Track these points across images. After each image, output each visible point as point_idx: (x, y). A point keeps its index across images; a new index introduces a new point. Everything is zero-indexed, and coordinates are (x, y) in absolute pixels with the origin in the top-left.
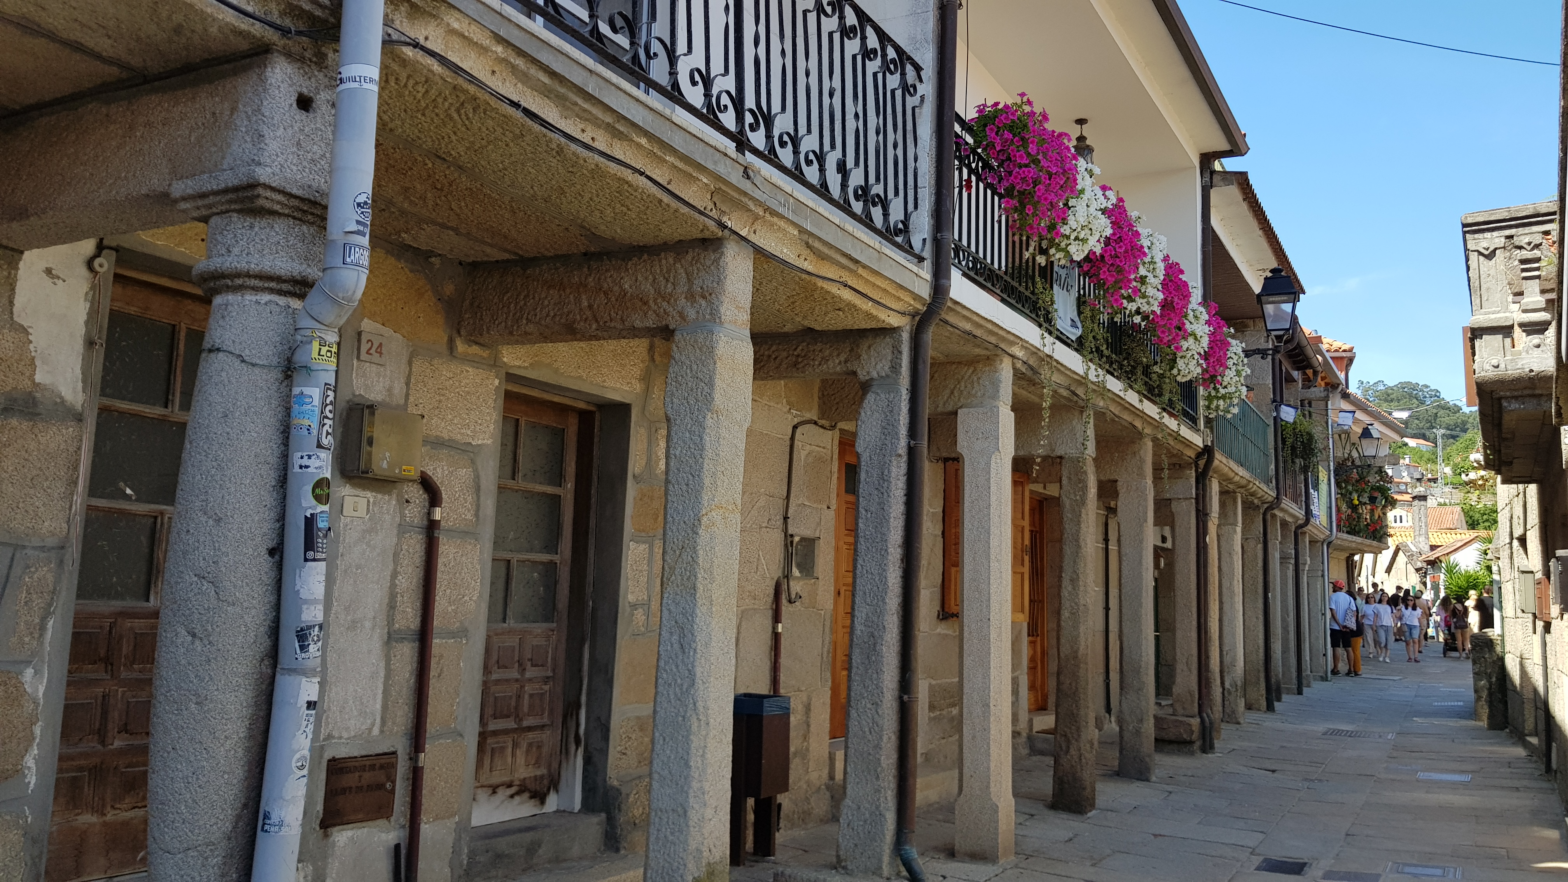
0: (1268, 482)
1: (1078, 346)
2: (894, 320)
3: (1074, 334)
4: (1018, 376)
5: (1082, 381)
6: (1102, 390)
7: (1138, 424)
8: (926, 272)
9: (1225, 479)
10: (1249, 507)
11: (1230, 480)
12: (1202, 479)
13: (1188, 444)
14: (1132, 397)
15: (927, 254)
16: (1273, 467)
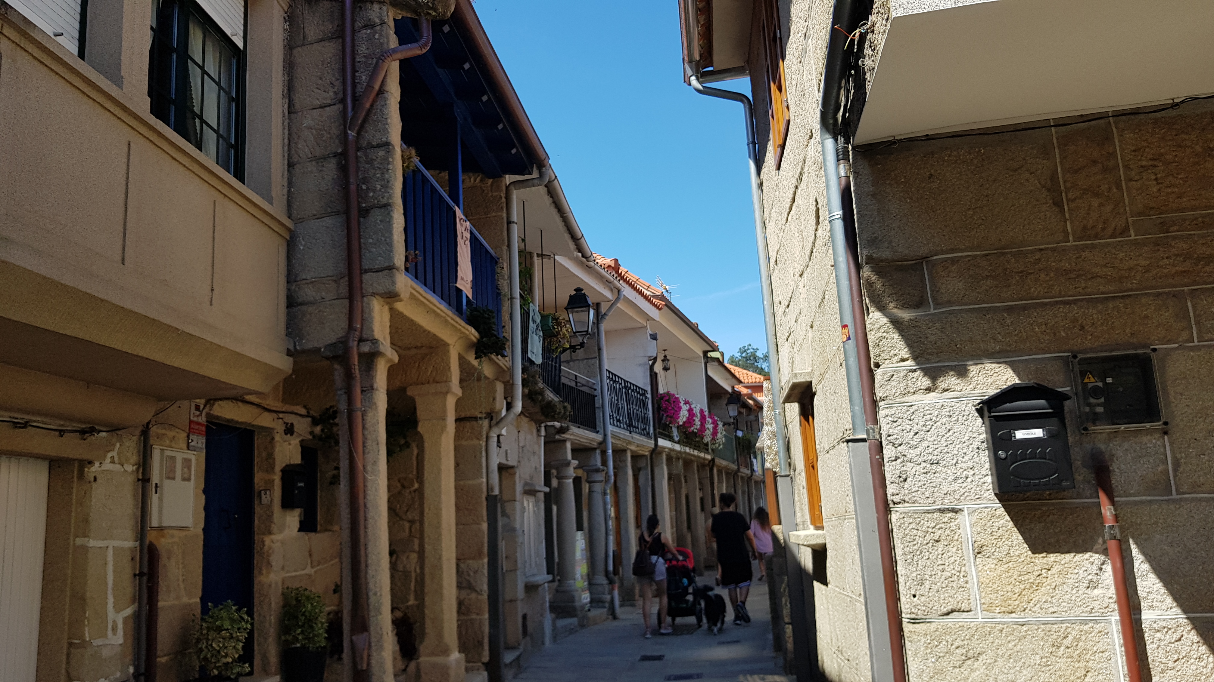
0: (734, 463)
1: (678, 442)
2: (647, 453)
3: (677, 439)
4: (667, 455)
5: (680, 452)
6: (685, 452)
7: (693, 458)
8: (653, 442)
9: (718, 467)
10: (728, 474)
11: (720, 466)
12: (711, 470)
13: (706, 459)
14: (692, 452)
15: (653, 437)
16: (735, 455)
